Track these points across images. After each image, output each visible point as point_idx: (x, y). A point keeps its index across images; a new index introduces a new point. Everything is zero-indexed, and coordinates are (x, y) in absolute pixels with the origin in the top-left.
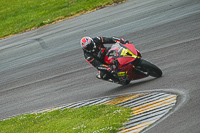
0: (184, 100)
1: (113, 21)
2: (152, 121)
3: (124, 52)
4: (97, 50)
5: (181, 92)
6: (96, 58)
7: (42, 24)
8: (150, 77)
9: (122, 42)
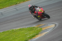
0: (57, 26)
2: (48, 32)
3: (40, 10)
5: (56, 23)
7: (17, 4)
9: (40, 8)
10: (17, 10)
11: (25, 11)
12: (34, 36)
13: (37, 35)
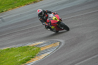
0: (62, 44)
1: (33, 10)
3: (54, 18)
4: (44, 15)
6: (43, 19)
8: (65, 30)
10: (3, 21)
11: (16, 22)
12: (28, 60)
13: (32, 58)
